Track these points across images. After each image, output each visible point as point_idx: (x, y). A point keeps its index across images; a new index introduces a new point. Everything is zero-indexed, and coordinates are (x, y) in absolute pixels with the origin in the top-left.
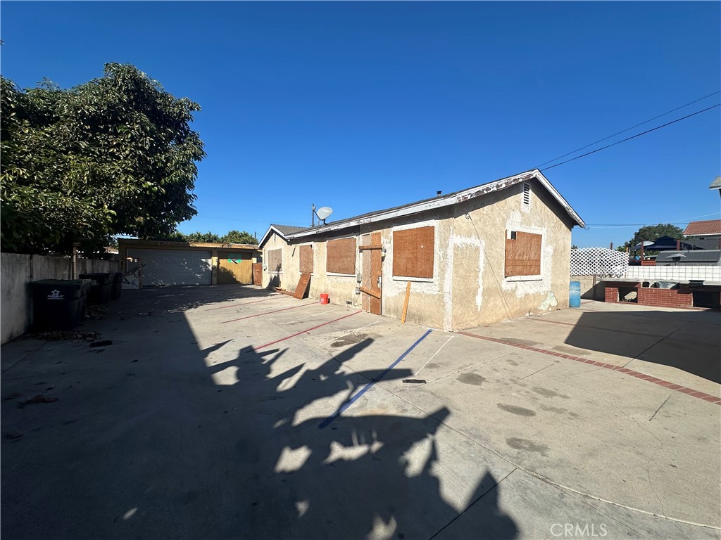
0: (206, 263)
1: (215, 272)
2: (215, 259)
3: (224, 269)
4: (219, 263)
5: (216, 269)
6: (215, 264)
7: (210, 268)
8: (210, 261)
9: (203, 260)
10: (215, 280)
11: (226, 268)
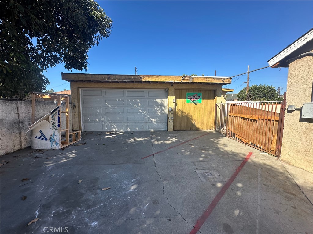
0: (162, 105)
1: (171, 116)
2: (172, 98)
3: (182, 112)
4: (176, 105)
5: (173, 111)
6: (172, 106)
7: (166, 111)
8: (165, 102)
9: (159, 101)
10: (171, 125)
11: (184, 111)
